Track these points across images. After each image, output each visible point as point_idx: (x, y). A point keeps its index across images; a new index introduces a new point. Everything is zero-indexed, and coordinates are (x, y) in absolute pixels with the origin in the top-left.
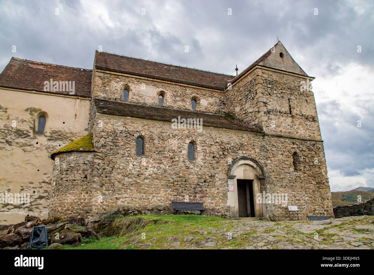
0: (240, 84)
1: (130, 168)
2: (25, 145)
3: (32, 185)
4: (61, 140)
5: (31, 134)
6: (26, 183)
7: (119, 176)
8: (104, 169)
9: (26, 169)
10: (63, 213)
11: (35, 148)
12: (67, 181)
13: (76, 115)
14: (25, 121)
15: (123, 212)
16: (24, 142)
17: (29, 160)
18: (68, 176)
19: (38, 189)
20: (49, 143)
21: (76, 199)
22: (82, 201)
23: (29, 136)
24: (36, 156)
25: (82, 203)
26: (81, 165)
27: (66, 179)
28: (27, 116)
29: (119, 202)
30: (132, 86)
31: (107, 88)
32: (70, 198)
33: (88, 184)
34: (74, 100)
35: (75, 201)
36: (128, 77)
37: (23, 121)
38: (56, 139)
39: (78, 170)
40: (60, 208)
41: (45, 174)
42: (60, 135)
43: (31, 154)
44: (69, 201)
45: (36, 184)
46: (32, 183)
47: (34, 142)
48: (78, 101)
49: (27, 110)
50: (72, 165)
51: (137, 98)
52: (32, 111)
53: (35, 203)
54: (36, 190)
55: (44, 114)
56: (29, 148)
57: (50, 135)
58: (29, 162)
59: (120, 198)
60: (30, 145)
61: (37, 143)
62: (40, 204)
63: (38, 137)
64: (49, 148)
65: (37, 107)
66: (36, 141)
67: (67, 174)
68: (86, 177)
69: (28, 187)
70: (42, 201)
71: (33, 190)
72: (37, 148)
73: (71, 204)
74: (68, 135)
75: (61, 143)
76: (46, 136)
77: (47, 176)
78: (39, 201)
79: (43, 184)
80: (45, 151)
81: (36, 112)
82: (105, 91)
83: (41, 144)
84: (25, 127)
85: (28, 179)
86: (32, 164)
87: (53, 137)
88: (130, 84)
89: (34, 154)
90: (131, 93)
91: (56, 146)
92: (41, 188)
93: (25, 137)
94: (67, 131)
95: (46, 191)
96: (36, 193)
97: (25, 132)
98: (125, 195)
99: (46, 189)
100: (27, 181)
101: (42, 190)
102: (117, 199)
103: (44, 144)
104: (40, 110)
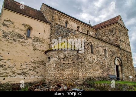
0: (106, 28)
1: (90, 59)
2: (22, 42)
3: (26, 63)
4: (39, 42)
5: (25, 37)
6: (23, 62)
7: (87, 63)
8: (82, 59)
9: (23, 55)
10: (63, 80)
11: (27, 45)
12: (64, 63)
13: (44, 31)
14: (22, 30)
15: (89, 79)
16: (22, 41)
17: (24, 50)
18: (64, 61)
19: (29, 65)
20: (33, 43)
21: (70, 73)
22: (73, 74)
23: (24, 38)
24: (27, 49)
25: (73, 75)
26: (72, 56)
27: (63, 63)
28: (23, 28)
29: (88, 75)
30: (69, 22)
31: (60, 21)
32: (67, 73)
33: (76, 66)
34: (43, 23)
35: (70, 74)
36: (68, 17)
37: (21, 30)
38: (36, 41)
39: (70, 59)
40: (61, 78)
41: (32, 58)
42: (38, 39)
43: (25, 47)
44: (67, 74)
45: (28, 63)
46: (26, 62)
47: (26, 41)
48: (45, 24)
49: (23, 25)
50: (66, 56)
51: (71, 27)
52: (25, 25)
53: (27, 72)
54: (28, 66)
55: (30, 28)
56: (24, 44)
57: (34, 38)
58: (24, 51)
59: (88, 72)
60: (25, 43)
61: (28, 42)
62: (30, 73)
63: (28, 39)
64: (33, 45)
65: (28, 24)
66: (28, 41)
67: (63, 60)
68: (74, 62)
69: (24, 64)
70: (31, 72)
71: (26, 66)
72: (28, 45)
73: (68, 76)
74: (41, 40)
75: (39, 43)
76: (32, 39)
77: (33, 59)
78: (29, 72)
79: (31, 63)
80: (32, 46)
81: (27, 26)
82: (60, 22)
83: (30, 43)
84: (22, 33)
85: (24, 60)
86: (26, 52)
87: (35, 40)
88: (68, 21)
89: (26, 47)
90: (68, 25)
91: (36, 44)
92: (30, 65)
93: (22, 38)
94: (41, 38)
95: (32, 67)
96: (28, 67)
97: (22, 36)
98: (89, 71)
99: (32, 66)
100: (23, 61)
101: (30, 66)
102: (87, 73)
103: (31, 43)
104: (29, 25)
